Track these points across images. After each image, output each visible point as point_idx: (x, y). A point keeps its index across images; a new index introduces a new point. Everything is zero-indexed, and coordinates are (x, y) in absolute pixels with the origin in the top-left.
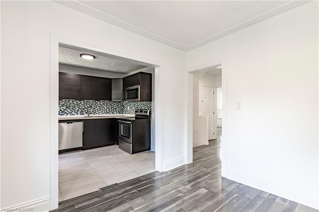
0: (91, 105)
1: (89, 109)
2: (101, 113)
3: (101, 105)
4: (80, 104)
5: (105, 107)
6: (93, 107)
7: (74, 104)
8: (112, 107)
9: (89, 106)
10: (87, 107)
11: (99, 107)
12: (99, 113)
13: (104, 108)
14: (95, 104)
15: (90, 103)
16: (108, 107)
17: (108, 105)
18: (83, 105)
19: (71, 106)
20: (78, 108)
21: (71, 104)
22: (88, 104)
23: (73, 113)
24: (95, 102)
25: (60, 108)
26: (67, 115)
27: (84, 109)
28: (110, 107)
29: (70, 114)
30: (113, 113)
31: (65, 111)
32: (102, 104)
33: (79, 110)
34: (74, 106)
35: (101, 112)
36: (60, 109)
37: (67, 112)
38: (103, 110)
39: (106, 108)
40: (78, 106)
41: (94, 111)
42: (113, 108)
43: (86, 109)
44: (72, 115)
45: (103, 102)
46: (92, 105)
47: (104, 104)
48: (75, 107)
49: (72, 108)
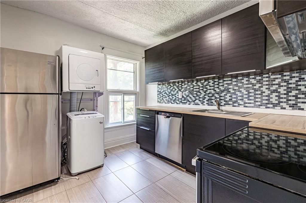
0: (226, 85)
1: (223, 95)
2: (253, 105)
3: (251, 86)
4: (207, 87)
5: (264, 89)
6: (232, 91)
7: (198, 87)
8: (289, 90)
9: (222, 88)
10: (219, 90)
11: (247, 89)
12: (246, 105)
13: (259, 92)
14: (235, 83)
15: (225, 82)
16: (274, 87)
17: (277, 82)
18: (213, 88)
19: (195, 90)
20: (204, 94)
21: (195, 87)
22: (220, 84)
23: (197, 101)
24: (235, 80)
25: (182, 93)
26: (190, 104)
27: (213, 95)
28: (282, 90)
29: (193, 103)
30: (293, 106)
31: (188, 98)
32: (253, 81)
33: (205, 96)
34: (198, 90)
35: (253, 102)
36: (182, 95)
37: (190, 100)
38: (255, 98)
39: (267, 92)
40: (205, 90)
41: (234, 100)
42: (294, 93)
43: (217, 96)
44: (196, 104)
45: (258, 78)
46: (230, 87)
47: (259, 82)
48: (200, 91)
49: (195, 93)
